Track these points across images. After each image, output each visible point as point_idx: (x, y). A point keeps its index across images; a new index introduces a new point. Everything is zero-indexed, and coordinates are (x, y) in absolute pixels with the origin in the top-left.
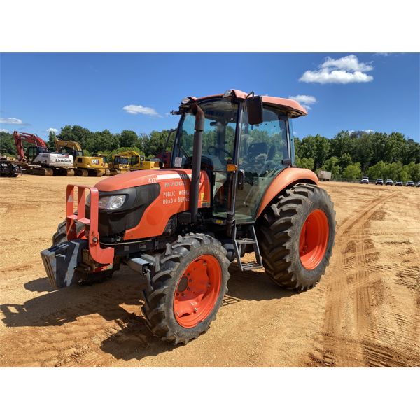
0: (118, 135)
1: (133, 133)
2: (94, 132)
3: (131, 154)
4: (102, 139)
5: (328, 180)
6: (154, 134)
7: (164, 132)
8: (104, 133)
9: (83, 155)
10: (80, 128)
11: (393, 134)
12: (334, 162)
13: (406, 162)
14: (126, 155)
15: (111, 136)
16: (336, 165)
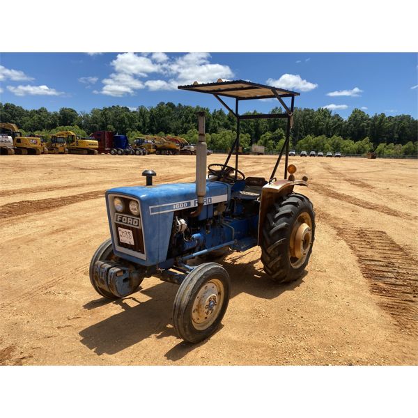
0: (56, 114)
1: (73, 111)
2: (30, 110)
3: (67, 133)
4: (39, 118)
5: (262, 154)
6: (94, 112)
7: (106, 109)
8: (40, 111)
9: (21, 136)
10: (13, 106)
11: (319, 110)
12: (268, 137)
13: (329, 136)
14: (63, 135)
15: (49, 114)
16: (269, 139)
